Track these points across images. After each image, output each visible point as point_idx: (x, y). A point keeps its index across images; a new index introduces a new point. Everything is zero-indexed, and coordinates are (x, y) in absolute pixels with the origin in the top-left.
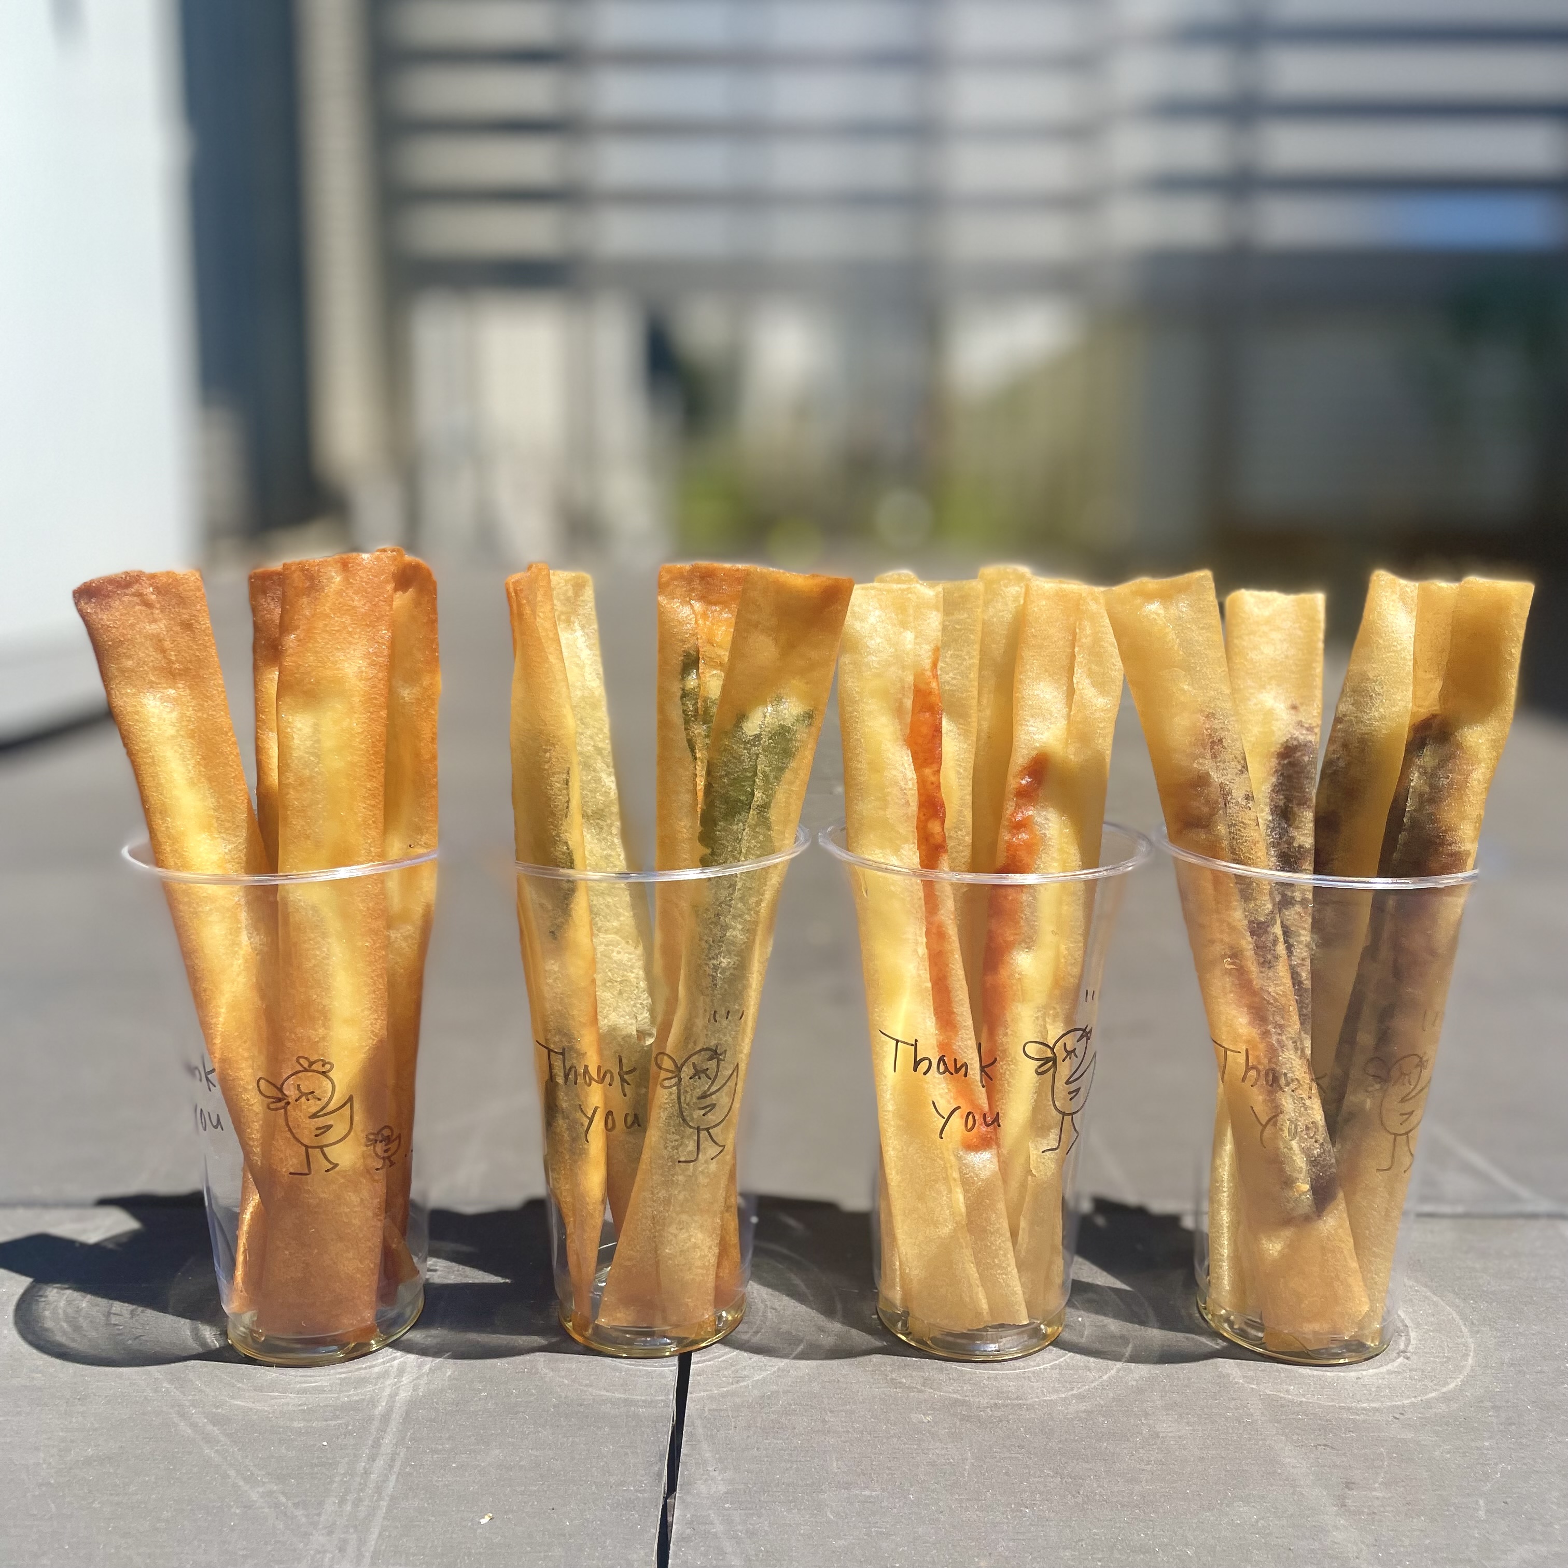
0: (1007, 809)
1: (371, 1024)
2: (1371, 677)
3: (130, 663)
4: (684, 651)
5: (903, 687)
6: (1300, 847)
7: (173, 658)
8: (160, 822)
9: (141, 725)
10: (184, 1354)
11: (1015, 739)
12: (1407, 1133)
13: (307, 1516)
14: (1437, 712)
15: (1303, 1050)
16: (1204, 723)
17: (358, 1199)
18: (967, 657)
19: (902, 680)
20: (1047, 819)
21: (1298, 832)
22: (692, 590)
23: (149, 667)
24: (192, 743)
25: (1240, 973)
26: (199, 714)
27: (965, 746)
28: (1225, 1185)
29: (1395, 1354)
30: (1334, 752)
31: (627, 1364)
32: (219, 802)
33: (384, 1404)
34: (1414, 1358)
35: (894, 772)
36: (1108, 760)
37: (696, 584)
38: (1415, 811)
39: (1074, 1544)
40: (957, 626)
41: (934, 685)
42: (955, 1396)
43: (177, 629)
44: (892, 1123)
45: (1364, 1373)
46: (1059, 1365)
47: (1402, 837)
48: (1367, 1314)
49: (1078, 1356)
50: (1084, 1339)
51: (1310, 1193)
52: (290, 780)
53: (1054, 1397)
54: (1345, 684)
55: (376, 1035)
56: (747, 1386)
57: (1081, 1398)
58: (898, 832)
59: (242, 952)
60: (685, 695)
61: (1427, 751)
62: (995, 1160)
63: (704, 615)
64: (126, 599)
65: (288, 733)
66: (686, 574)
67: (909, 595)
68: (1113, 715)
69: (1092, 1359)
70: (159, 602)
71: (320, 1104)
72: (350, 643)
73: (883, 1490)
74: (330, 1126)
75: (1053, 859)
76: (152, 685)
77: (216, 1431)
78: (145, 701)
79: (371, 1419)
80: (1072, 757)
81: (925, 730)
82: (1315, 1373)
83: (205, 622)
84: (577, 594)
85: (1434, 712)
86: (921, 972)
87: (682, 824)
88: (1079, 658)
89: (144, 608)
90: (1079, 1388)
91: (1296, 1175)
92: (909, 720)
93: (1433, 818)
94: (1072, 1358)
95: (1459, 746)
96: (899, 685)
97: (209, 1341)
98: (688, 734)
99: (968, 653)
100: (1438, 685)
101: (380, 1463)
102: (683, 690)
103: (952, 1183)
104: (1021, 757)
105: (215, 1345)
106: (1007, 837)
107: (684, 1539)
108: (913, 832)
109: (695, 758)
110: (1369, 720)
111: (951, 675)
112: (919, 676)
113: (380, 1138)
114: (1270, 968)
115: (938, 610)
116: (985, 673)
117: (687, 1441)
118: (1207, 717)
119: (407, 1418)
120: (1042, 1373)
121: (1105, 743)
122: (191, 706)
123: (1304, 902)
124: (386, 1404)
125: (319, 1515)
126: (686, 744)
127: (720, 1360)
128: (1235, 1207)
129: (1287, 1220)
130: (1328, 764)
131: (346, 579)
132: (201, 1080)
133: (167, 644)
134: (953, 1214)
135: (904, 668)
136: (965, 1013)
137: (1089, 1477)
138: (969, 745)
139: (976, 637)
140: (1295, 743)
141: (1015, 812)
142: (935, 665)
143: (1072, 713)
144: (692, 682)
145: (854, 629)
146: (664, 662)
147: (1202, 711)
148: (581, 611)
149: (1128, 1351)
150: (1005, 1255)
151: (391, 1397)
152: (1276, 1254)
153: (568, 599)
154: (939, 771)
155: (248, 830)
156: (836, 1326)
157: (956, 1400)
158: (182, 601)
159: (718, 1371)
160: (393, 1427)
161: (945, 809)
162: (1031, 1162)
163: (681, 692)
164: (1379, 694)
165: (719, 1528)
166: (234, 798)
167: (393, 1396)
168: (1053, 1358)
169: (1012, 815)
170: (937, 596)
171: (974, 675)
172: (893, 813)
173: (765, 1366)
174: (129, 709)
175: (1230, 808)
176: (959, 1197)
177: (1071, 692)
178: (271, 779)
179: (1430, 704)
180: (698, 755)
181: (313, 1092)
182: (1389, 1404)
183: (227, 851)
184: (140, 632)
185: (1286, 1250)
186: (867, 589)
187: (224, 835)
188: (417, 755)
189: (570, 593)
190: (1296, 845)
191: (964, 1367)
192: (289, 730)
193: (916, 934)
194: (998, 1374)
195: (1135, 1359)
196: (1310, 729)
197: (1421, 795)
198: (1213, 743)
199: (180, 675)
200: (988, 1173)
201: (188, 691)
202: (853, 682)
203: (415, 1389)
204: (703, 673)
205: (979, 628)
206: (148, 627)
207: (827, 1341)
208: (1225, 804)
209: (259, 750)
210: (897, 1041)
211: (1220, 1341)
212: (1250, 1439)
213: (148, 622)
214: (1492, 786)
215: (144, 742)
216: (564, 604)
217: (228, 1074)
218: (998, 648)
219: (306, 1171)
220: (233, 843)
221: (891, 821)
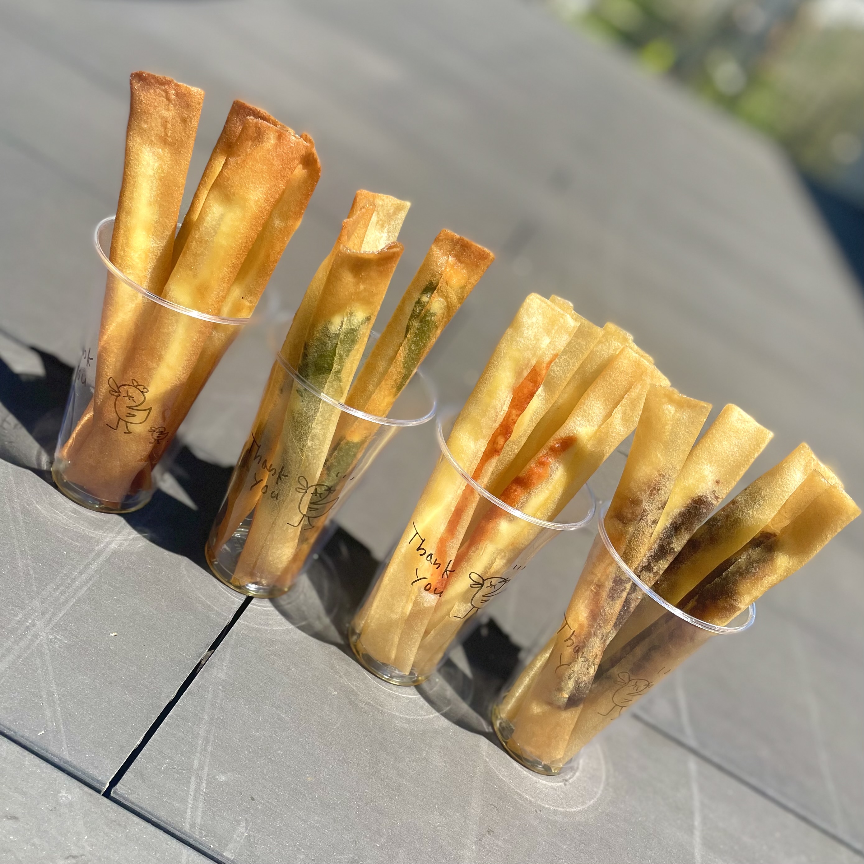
0: (541, 453)
1: (180, 374)
2: (762, 494)
3: (145, 126)
4: (430, 280)
5: (528, 364)
6: (673, 548)
7: (169, 134)
8: (124, 216)
9: (136, 162)
10: (28, 465)
11: (567, 422)
12: (622, 707)
13: (38, 587)
14: (777, 534)
15: (605, 641)
16: (656, 477)
17: (136, 449)
18: (571, 364)
19: (529, 361)
20: (557, 469)
21: (677, 541)
22: (453, 249)
23: (154, 133)
24: (159, 183)
25: (597, 594)
26: (170, 170)
27: (544, 407)
28: (535, 669)
29: (561, 780)
30: (720, 516)
31: (222, 587)
32: (159, 219)
33: (102, 546)
34: (568, 786)
35: (497, 402)
36: (605, 458)
37: (457, 248)
38: (731, 573)
39: (353, 792)
40: (577, 346)
41: (544, 372)
42: (354, 688)
43: (179, 120)
44: (400, 558)
45: (541, 781)
46: (411, 699)
47: (717, 580)
48: (560, 759)
49: (422, 699)
50: (432, 691)
51: (567, 699)
52: (196, 236)
53: (397, 714)
54: (749, 487)
55: (180, 381)
56: (266, 630)
57: (408, 721)
58: (482, 431)
59: (136, 302)
60: (419, 302)
61: (758, 550)
62: (436, 601)
63: (452, 266)
64: (158, 91)
65: (207, 211)
66: (455, 239)
67: (561, 319)
68: (622, 438)
69: (427, 704)
70: (174, 101)
71: (134, 404)
72: (261, 182)
73: (292, 719)
74: (135, 416)
75: (548, 489)
76: (151, 143)
77: (21, 517)
78: (144, 150)
79: (92, 550)
80: (589, 446)
81: (526, 391)
82: (519, 768)
83: (195, 123)
84: (395, 213)
85: (776, 533)
86: (453, 502)
87: (382, 364)
88: (624, 401)
89: (165, 100)
90: (411, 716)
91: (565, 689)
92: (521, 381)
93: (735, 583)
94: (419, 698)
95: (772, 560)
96: (526, 362)
97: (43, 463)
98: (409, 323)
99: (574, 363)
100: (787, 522)
101: (84, 577)
102: (419, 299)
103: (410, 600)
104: (563, 432)
105: (44, 467)
106: (533, 465)
107: (190, 693)
108: (490, 435)
109: (406, 336)
110: (746, 513)
111: (558, 368)
112: (539, 363)
113: (158, 430)
114: (612, 600)
115: (570, 335)
116: (577, 376)
117: (223, 644)
118: (660, 475)
119: (108, 561)
120: (401, 699)
121: (609, 450)
122: (167, 164)
123: (656, 574)
124: (103, 547)
125: (43, 590)
126: (406, 326)
127: (264, 609)
128: (532, 680)
129: (550, 703)
130: (713, 519)
131: (276, 145)
132: (85, 358)
133: (169, 126)
134: (402, 612)
135: (534, 355)
136: (461, 532)
137: (384, 763)
138: (546, 407)
139: (582, 357)
140: (705, 500)
141: (544, 456)
142: (551, 362)
143: (602, 426)
144: (425, 299)
145: (522, 319)
146: (417, 279)
147: (659, 471)
148: (393, 223)
149: (446, 709)
150: (415, 642)
151: (107, 544)
152: (535, 712)
153: (388, 214)
154: (519, 415)
155: (167, 242)
156: (327, 621)
157: (353, 691)
158: (188, 106)
159: (259, 614)
160: (99, 561)
161: (511, 435)
162: (452, 611)
163: (417, 299)
164: (759, 505)
165: (209, 696)
166: (168, 222)
167: (109, 543)
168: (411, 694)
169: (541, 457)
170: (574, 327)
171: (569, 375)
172: (484, 421)
173: (282, 624)
174: (134, 150)
175: (642, 522)
176: (409, 608)
177: (609, 415)
178: (194, 216)
179: (776, 529)
180: (408, 336)
181: (133, 397)
182: (539, 802)
183: (152, 246)
184: (158, 112)
185: (541, 714)
186: (542, 301)
187: (155, 238)
188: (268, 256)
189: (391, 211)
190: (671, 546)
191: (369, 675)
192: (208, 210)
193: (461, 483)
194: (381, 688)
195: (447, 715)
196: (717, 498)
197: (740, 568)
198: (654, 488)
199: (169, 144)
200: (429, 605)
201: (169, 155)
202: (505, 346)
203: (120, 546)
204: (434, 297)
205: (588, 352)
206: (163, 111)
207: (318, 626)
208: (640, 519)
209: (196, 196)
210: (417, 533)
211: (490, 728)
212: (466, 785)
213: (164, 109)
214: (773, 587)
215: (134, 171)
216: (385, 216)
217: (103, 355)
218: (591, 368)
219: (115, 428)
220: (157, 244)
221: (481, 424)
